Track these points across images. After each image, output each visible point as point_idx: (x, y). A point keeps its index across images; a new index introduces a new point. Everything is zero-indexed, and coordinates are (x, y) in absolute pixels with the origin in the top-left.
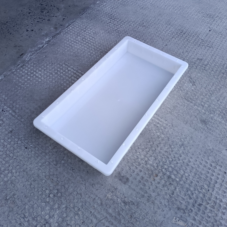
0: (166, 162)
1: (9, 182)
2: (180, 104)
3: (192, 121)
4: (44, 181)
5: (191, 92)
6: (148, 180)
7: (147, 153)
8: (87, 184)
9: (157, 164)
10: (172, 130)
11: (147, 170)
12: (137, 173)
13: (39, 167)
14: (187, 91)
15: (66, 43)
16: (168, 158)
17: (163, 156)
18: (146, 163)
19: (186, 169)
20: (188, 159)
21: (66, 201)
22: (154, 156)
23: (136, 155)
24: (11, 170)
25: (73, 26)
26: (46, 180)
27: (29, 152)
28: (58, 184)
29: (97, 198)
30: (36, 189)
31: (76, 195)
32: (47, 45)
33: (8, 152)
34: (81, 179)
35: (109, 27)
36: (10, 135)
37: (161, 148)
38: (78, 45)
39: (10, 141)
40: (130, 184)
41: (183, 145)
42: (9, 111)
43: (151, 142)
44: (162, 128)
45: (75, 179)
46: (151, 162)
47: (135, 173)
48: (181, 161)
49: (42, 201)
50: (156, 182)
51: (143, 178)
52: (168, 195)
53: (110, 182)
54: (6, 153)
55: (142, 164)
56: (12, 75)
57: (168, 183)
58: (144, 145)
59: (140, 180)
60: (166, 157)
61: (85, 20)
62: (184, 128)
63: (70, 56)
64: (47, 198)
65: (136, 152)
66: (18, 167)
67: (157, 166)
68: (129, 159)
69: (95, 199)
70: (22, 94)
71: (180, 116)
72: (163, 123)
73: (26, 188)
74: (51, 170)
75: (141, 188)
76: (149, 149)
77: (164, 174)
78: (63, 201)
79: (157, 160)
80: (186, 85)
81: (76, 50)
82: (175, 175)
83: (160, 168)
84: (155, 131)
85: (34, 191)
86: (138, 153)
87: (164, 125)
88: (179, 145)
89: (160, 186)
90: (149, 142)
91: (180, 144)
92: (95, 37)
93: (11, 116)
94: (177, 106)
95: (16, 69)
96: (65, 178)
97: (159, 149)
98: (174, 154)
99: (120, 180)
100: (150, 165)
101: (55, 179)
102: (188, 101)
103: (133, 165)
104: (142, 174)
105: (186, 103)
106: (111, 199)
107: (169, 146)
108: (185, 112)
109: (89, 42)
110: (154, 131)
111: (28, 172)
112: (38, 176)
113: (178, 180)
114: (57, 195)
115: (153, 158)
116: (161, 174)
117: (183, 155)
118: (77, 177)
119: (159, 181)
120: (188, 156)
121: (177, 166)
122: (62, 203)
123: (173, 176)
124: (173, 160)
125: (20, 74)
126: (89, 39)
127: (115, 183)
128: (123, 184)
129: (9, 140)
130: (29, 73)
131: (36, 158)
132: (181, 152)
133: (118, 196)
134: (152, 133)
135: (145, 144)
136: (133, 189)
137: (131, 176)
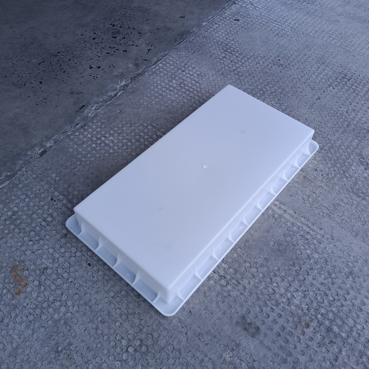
0: (323, 303)
1: (62, 322)
2: (345, 200)
3: (366, 231)
4: (118, 324)
5: (362, 182)
6: (292, 333)
7: (290, 285)
8: (189, 334)
9: (308, 305)
10: (331, 245)
11: (291, 314)
12: (274, 320)
13: (110, 299)
14: (356, 179)
15: (154, 90)
16: (327, 295)
17: (317, 292)
18: (289, 303)
19: (358, 316)
20: (360, 300)
21: (154, 360)
22: (302, 290)
23: (272, 287)
24: (66, 301)
25: (164, 62)
26: (122, 321)
27: (94, 272)
28: (141, 330)
29: (206, 359)
30: (106, 337)
31: (172, 352)
32: (122, 92)
33: (60, 271)
34: (180, 324)
35: (223, 65)
36: (63, 241)
37: (315, 277)
38: (172, 93)
39: (64, 252)
40: (261, 337)
41: (351, 273)
42: (63, 200)
43: (296, 265)
44: (315, 242)
45: (170, 323)
46: (297, 302)
47: (271, 318)
48: (349, 303)
49: (115, 358)
50: (307, 337)
51: (284, 328)
52: (327, 362)
53: (228, 333)
54: (56, 272)
55: (282, 304)
56: (67, 140)
57: (327, 341)
58: (285, 270)
59: (279, 331)
60: (322, 293)
61: (184, 53)
62: (352, 243)
63: (160, 112)
64: (124, 353)
65: (272, 282)
66: (76, 297)
67: (308, 309)
68: (259, 293)
69: (203, 360)
70: (83, 173)
71: (344, 222)
72: (317, 232)
73: (90, 333)
74: (129, 305)
75: (281, 347)
76: (294, 279)
77: (320, 324)
78: (150, 360)
79: (308, 298)
80: (353, 168)
81: (169, 102)
82: (339, 327)
83: (312, 311)
84: (304, 246)
85: (102, 341)
86: (275, 284)
87: (319, 237)
88: (344, 274)
89: (314, 345)
90: (294, 265)
91: (347, 273)
92: (201, 82)
93: (66, 209)
94: (339, 205)
95: (73, 131)
96: (152, 320)
97: (310, 278)
98: (337, 290)
99: (245, 329)
100: (296, 306)
101: (137, 321)
102: (358, 197)
103: (266, 305)
104: (281, 321)
105: (355, 200)
106: (230, 363)
107: (327, 274)
108: (353, 216)
109: (191, 90)
110: (301, 246)
111: (93, 307)
112: (109, 314)
113: (344, 335)
114: (141, 348)
115: (300, 294)
116: (314, 324)
117: (351, 292)
118: (174, 320)
119: (311, 335)
120: (360, 294)
121: (342, 310)
122: (148, 364)
123: (335, 329)
124: (334, 300)
125: (79, 139)
126: (190, 85)
127: (237, 334)
128: (250, 337)
129: (63, 250)
130: (94, 139)
131: (105, 283)
132: (348, 285)
133: (242, 359)
134: (297, 250)
135: (286, 268)
136: (267, 347)
137: (264, 323)
